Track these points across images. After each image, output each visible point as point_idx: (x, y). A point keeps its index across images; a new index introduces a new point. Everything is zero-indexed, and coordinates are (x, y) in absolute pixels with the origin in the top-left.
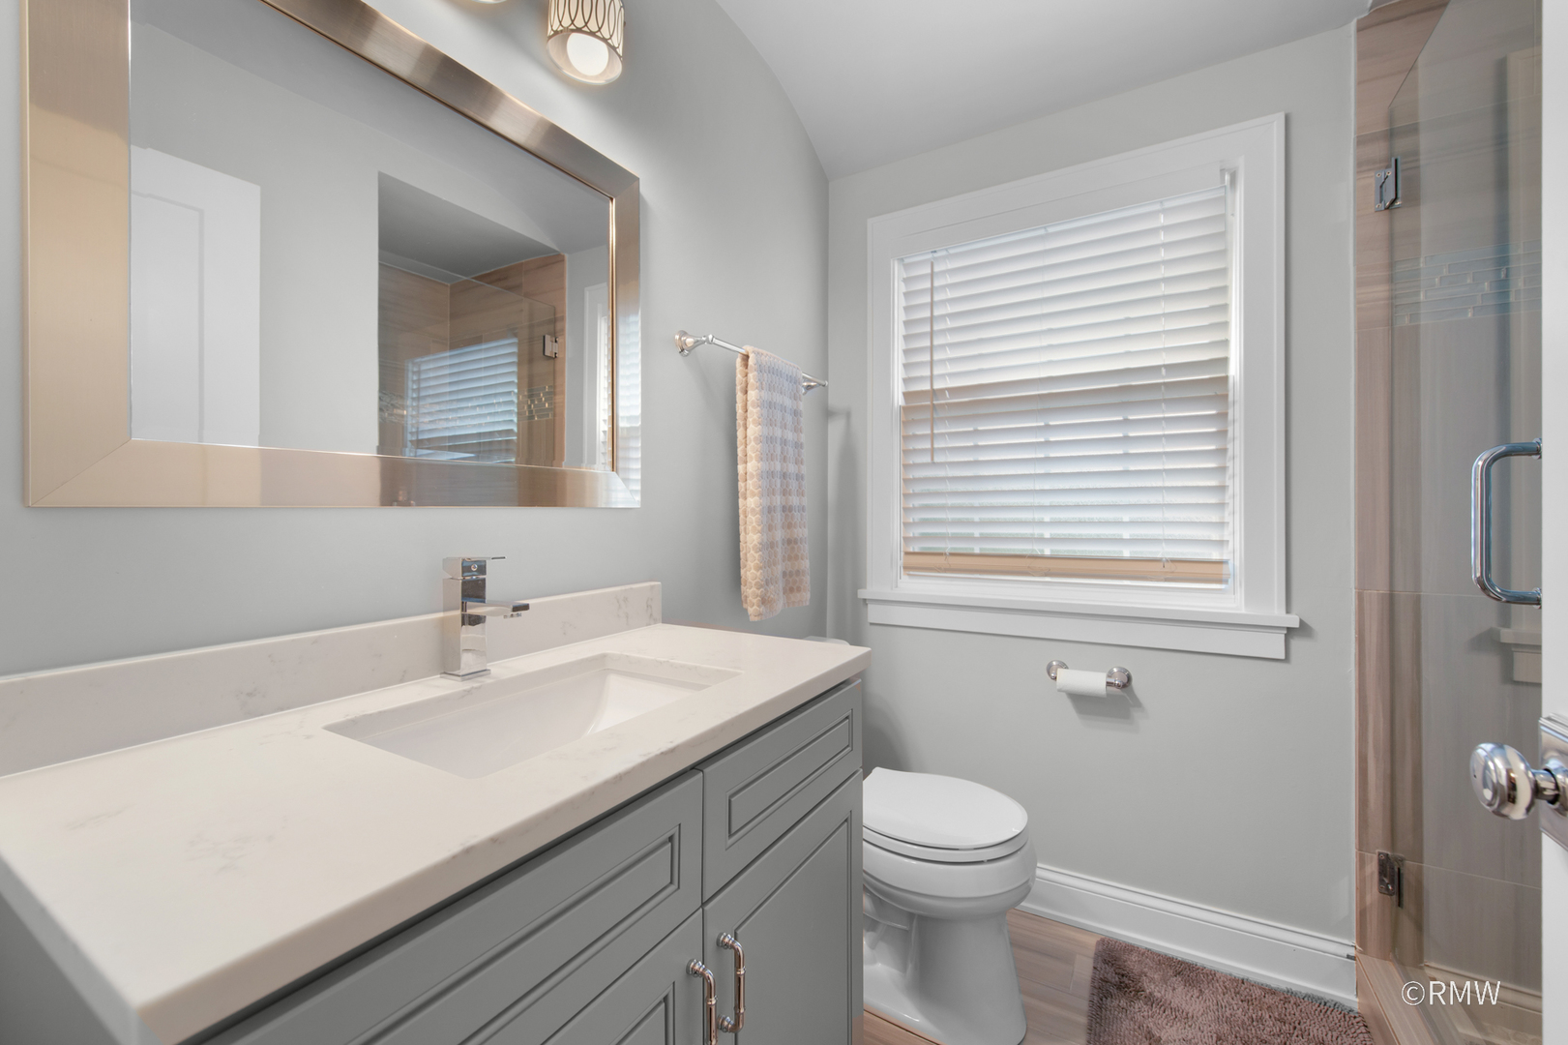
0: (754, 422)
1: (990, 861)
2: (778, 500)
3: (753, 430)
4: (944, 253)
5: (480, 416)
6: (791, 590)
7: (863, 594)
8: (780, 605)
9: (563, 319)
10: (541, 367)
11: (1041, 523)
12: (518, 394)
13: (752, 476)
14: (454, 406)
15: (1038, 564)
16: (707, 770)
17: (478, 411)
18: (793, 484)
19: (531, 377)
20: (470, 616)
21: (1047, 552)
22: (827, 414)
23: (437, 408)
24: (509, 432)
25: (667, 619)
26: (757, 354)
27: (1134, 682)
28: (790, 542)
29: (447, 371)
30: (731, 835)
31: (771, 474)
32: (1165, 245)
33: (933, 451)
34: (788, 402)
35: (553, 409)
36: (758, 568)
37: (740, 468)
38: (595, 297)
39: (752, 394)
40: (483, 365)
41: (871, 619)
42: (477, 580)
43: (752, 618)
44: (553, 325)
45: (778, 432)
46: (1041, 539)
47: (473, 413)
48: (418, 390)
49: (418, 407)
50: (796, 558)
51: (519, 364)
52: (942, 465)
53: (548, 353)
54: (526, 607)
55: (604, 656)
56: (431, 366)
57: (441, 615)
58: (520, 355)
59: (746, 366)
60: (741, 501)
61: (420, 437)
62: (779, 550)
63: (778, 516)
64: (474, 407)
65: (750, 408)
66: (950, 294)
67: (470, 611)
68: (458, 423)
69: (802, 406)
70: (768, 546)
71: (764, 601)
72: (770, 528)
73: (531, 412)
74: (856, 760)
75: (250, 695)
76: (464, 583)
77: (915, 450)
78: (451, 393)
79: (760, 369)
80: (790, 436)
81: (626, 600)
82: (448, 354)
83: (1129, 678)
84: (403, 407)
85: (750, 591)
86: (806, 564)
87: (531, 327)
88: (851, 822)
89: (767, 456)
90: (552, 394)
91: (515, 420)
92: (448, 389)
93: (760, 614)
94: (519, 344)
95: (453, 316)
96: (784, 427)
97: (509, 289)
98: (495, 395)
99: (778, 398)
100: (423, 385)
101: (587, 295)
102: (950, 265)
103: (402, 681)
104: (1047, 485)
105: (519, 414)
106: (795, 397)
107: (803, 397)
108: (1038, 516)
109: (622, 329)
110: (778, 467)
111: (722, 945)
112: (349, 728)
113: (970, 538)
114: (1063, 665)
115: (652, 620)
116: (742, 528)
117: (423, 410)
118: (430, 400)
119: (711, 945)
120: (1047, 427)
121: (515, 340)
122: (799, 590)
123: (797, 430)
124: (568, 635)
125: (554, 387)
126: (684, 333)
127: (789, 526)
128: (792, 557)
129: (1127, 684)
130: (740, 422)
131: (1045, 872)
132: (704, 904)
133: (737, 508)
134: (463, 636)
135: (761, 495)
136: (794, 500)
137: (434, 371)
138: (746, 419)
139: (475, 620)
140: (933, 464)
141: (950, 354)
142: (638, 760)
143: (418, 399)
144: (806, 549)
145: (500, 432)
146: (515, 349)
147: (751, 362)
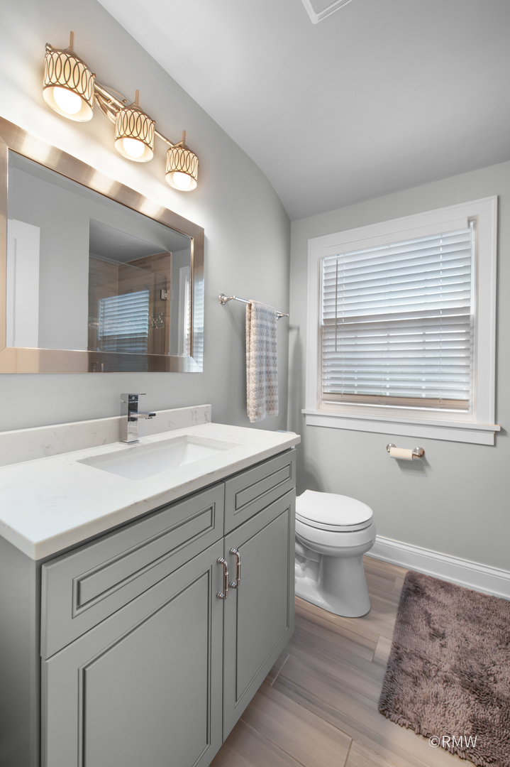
0: (254, 334)
1: (354, 531)
2: (264, 369)
3: (253, 338)
4: (343, 256)
5: (131, 326)
6: (270, 409)
7: (304, 411)
8: (264, 416)
9: (169, 282)
10: (159, 304)
11: (385, 380)
12: (149, 316)
13: (252, 358)
14: (120, 321)
15: (383, 399)
16: (226, 482)
17: (130, 324)
18: (271, 361)
19: (155, 308)
20: (132, 418)
21: (388, 394)
22: (289, 328)
23: (112, 322)
24: (144, 333)
25: (213, 421)
26: (255, 303)
27: (426, 454)
28: (269, 387)
29: (117, 305)
30: (236, 510)
31: (261, 357)
32: (443, 254)
33: (336, 346)
34: (270, 325)
35: (164, 323)
36: (254, 399)
37: (247, 354)
38: (185, 272)
39: (253, 322)
40: (133, 302)
41: (307, 423)
42: (134, 404)
43: (252, 421)
44: (165, 285)
45: (265, 338)
46: (385, 388)
47: (128, 324)
48: (104, 313)
49: (103, 321)
50: (272, 394)
51: (150, 302)
52: (341, 352)
53: (162, 298)
54: (154, 415)
55: (186, 436)
56: (110, 302)
57: (119, 417)
58: (150, 298)
59: (250, 309)
60: (247, 369)
61: (105, 335)
62: (264, 391)
63: (264, 376)
64: (128, 322)
65: (252, 328)
66: (345, 274)
67: (131, 416)
68: (122, 329)
69: (276, 326)
70: (259, 389)
71: (257, 414)
72: (260, 381)
73: (154, 324)
74: (292, 484)
75: (47, 447)
76: (129, 404)
77: (328, 346)
78: (118, 315)
79: (257, 310)
80: (270, 339)
81: (196, 412)
82: (117, 297)
83: (424, 452)
84: (97, 322)
85: (251, 409)
86: (277, 397)
87: (155, 285)
88: (290, 510)
89: (259, 349)
90: (164, 317)
91: (147, 328)
92: (117, 313)
93: (255, 420)
94: (150, 293)
95: (120, 280)
96: (267, 335)
97: (145, 268)
98: (139, 316)
99: (264, 323)
100: (106, 311)
101: (181, 271)
102: (346, 261)
103: (104, 444)
104: (388, 363)
105: (149, 325)
106: (273, 322)
107: (277, 322)
108: (383, 377)
109: (196, 288)
110: (264, 354)
111: (231, 553)
112: (86, 461)
113: (353, 386)
114: (394, 446)
115: (207, 421)
116: (247, 381)
117: (105, 323)
118: (109, 318)
119: (227, 553)
120: (388, 336)
121: (148, 291)
122: (273, 409)
123: (274, 337)
124: (170, 427)
125: (165, 313)
126: (223, 295)
127: (269, 380)
128: (270, 394)
129: (422, 455)
130: (247, 334)
131: (380, 539)
132: (224, 536)
133: (246, 372)
134: (128, 426)
135: (256, 367)
136: (272, 369)
137: (111, 305)
138: (250, 332)
139: (134, 419)
140: (336, 352)
141: (345, 302)
142: (198, 476)
143: (104, 317)
144: (277, 390)
145: (140, 333)
146: (148, 296)
147: (252, 307)
